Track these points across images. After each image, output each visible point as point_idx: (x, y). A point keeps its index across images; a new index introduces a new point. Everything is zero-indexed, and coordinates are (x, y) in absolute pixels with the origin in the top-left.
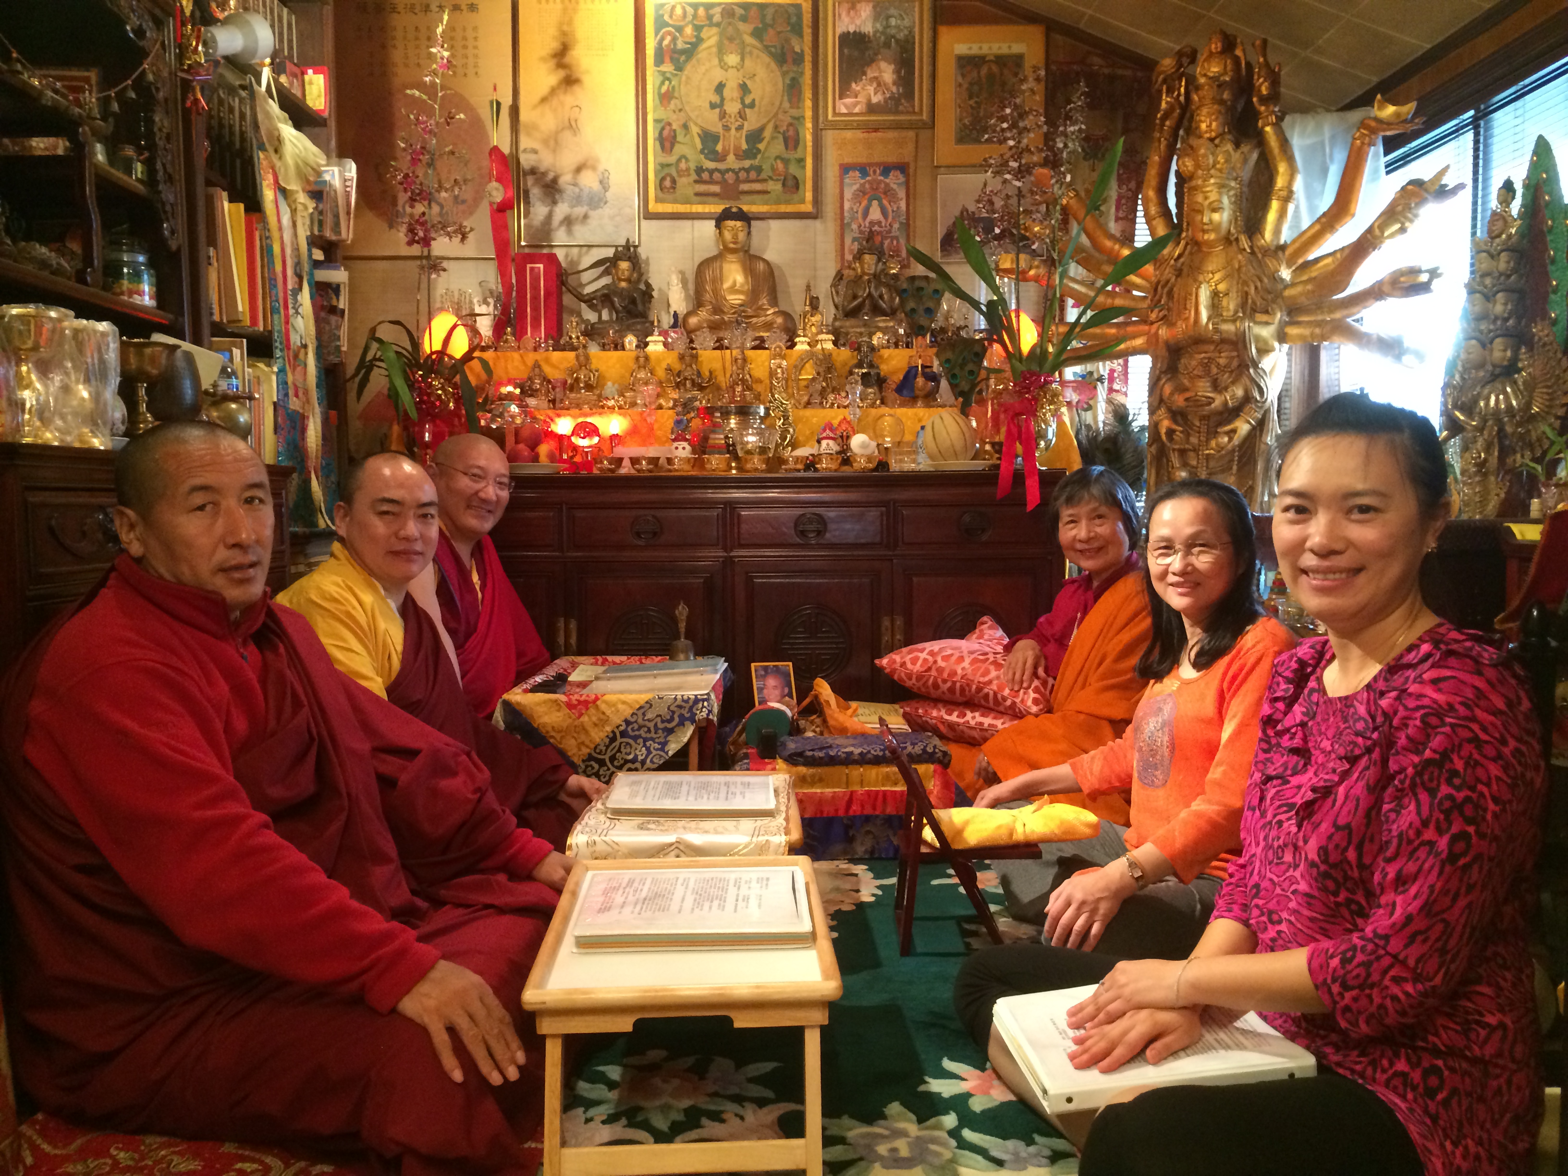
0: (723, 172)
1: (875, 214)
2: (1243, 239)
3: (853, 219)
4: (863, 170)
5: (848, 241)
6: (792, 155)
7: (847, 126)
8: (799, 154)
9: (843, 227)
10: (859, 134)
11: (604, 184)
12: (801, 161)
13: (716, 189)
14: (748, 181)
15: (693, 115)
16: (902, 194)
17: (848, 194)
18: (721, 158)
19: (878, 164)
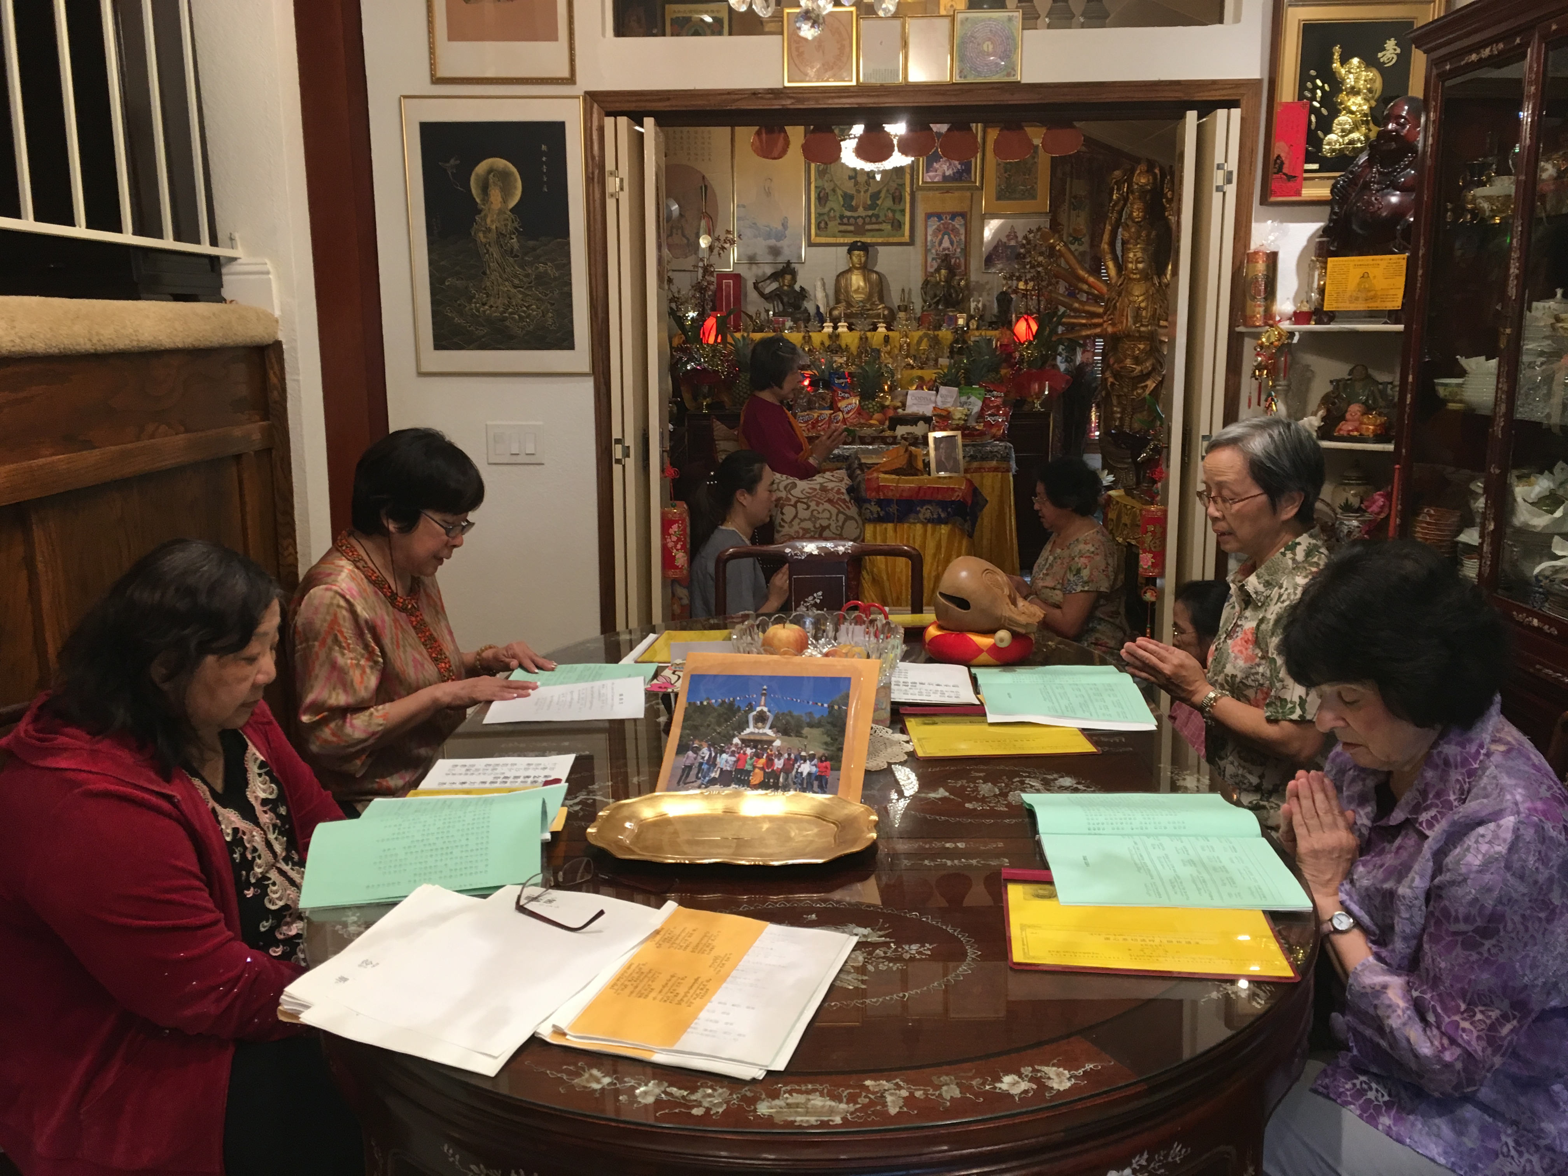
0: (856, 218)
1: (946, 243)
2: (1155, 278)
3: (933, 246)
4: (939, 216)
5: (929, 260)
6: (898, 207)
7: (930, 189)
8: (901, 207)
9: (927, 251)
10: (937, 194)
11: (785, 226)
12: (903, 211)
13: (851, 228)
14: (871, 223)
15: (838, 183)
16: (962, 231)
17: (930, 231)
18: (854, 209)
19: (948, 213)
